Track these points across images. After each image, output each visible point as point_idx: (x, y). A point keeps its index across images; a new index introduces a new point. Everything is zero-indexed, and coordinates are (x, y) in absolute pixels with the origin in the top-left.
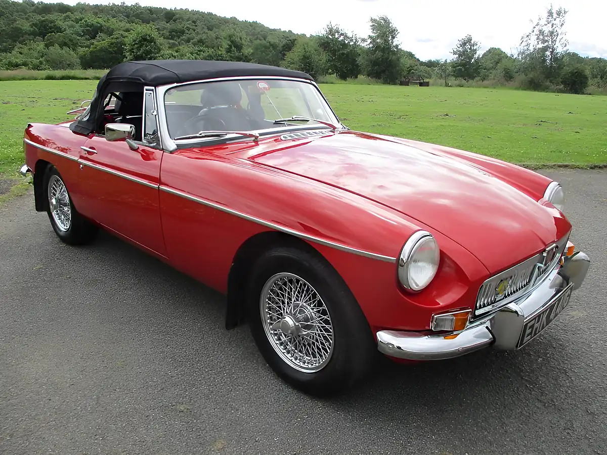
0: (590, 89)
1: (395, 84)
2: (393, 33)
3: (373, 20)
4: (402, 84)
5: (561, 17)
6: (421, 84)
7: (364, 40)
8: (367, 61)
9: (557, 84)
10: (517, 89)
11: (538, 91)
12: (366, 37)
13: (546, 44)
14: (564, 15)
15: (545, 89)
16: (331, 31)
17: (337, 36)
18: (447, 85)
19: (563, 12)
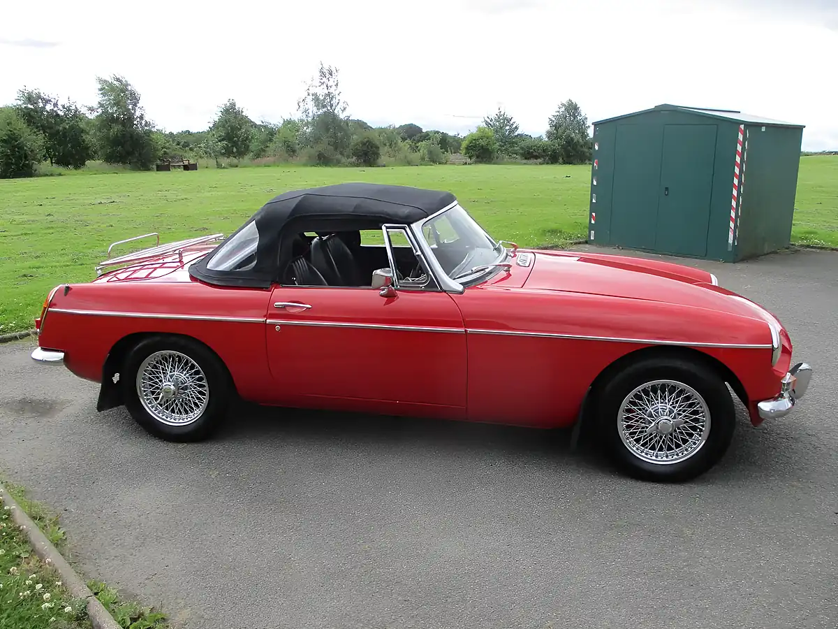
0: (383, 159)
1: (148, 169)
2: (135, 99)
3: (101, 81)
4: (159, 168)
5: (333, 77)
6: (186, 168)
7: (91, 109)
8: (101, 139)
9: (348, 157)
10: (305, 165)
11: (330, 166)
12: (95, 105)
13: (325, 109)
14: (336, 74)
15: (338, 163)
16: (30, 98)
17: (41, 105)
18: (219, 166)
19: (335, 72)
